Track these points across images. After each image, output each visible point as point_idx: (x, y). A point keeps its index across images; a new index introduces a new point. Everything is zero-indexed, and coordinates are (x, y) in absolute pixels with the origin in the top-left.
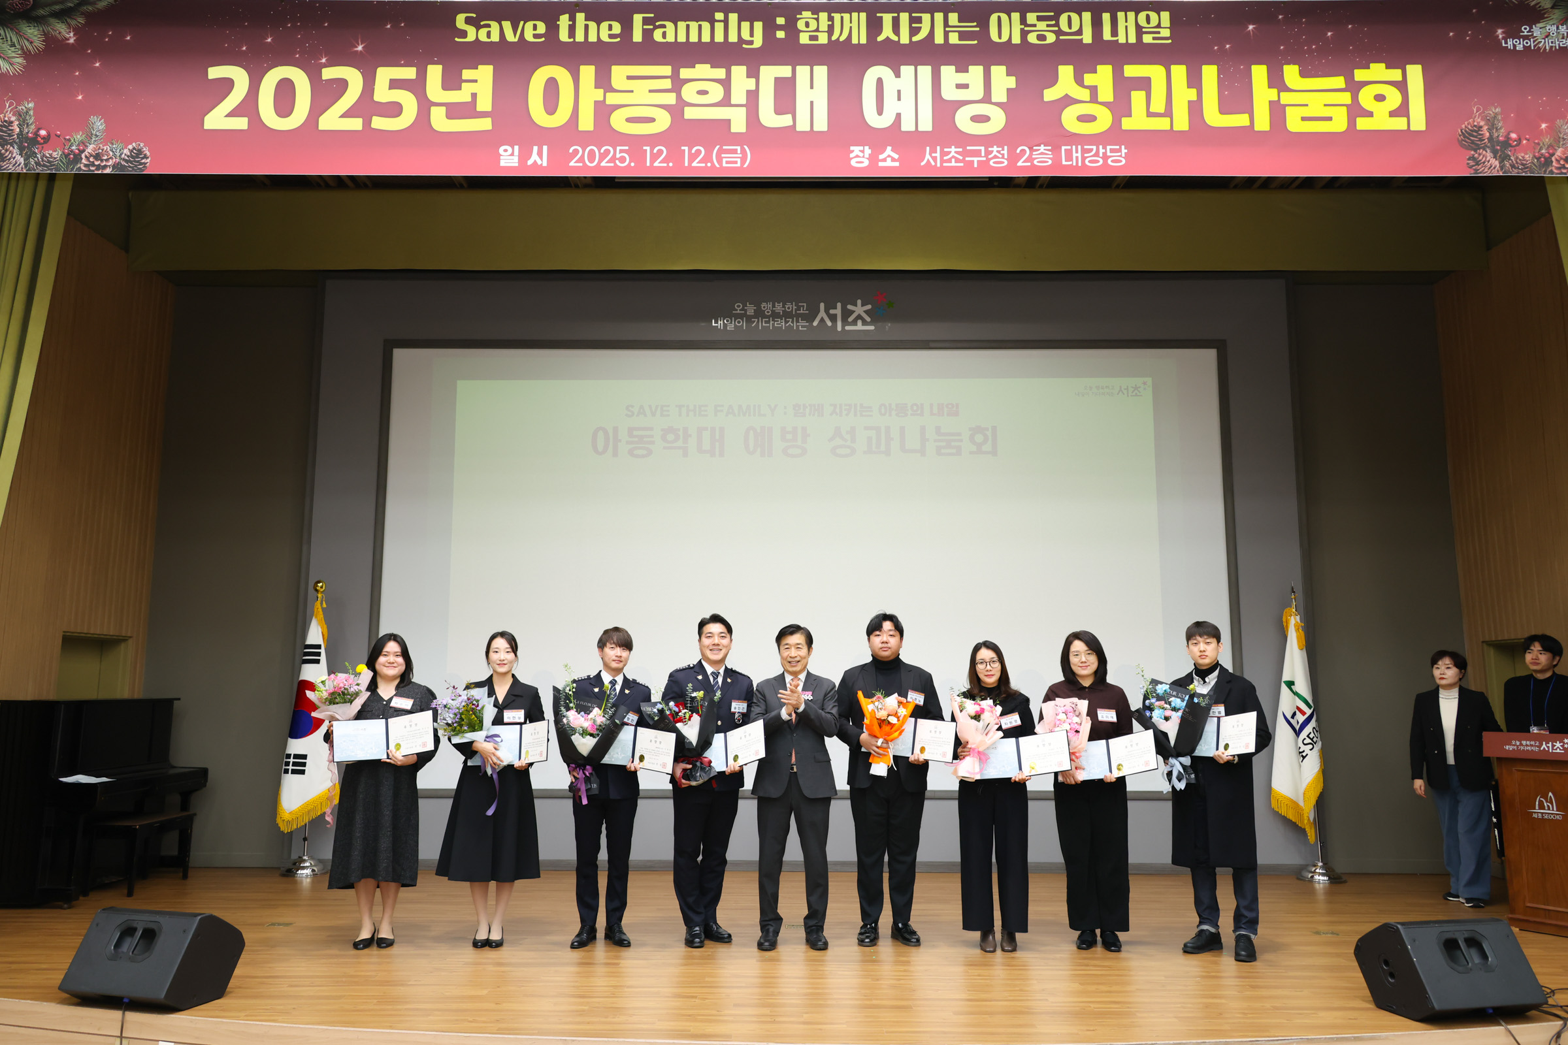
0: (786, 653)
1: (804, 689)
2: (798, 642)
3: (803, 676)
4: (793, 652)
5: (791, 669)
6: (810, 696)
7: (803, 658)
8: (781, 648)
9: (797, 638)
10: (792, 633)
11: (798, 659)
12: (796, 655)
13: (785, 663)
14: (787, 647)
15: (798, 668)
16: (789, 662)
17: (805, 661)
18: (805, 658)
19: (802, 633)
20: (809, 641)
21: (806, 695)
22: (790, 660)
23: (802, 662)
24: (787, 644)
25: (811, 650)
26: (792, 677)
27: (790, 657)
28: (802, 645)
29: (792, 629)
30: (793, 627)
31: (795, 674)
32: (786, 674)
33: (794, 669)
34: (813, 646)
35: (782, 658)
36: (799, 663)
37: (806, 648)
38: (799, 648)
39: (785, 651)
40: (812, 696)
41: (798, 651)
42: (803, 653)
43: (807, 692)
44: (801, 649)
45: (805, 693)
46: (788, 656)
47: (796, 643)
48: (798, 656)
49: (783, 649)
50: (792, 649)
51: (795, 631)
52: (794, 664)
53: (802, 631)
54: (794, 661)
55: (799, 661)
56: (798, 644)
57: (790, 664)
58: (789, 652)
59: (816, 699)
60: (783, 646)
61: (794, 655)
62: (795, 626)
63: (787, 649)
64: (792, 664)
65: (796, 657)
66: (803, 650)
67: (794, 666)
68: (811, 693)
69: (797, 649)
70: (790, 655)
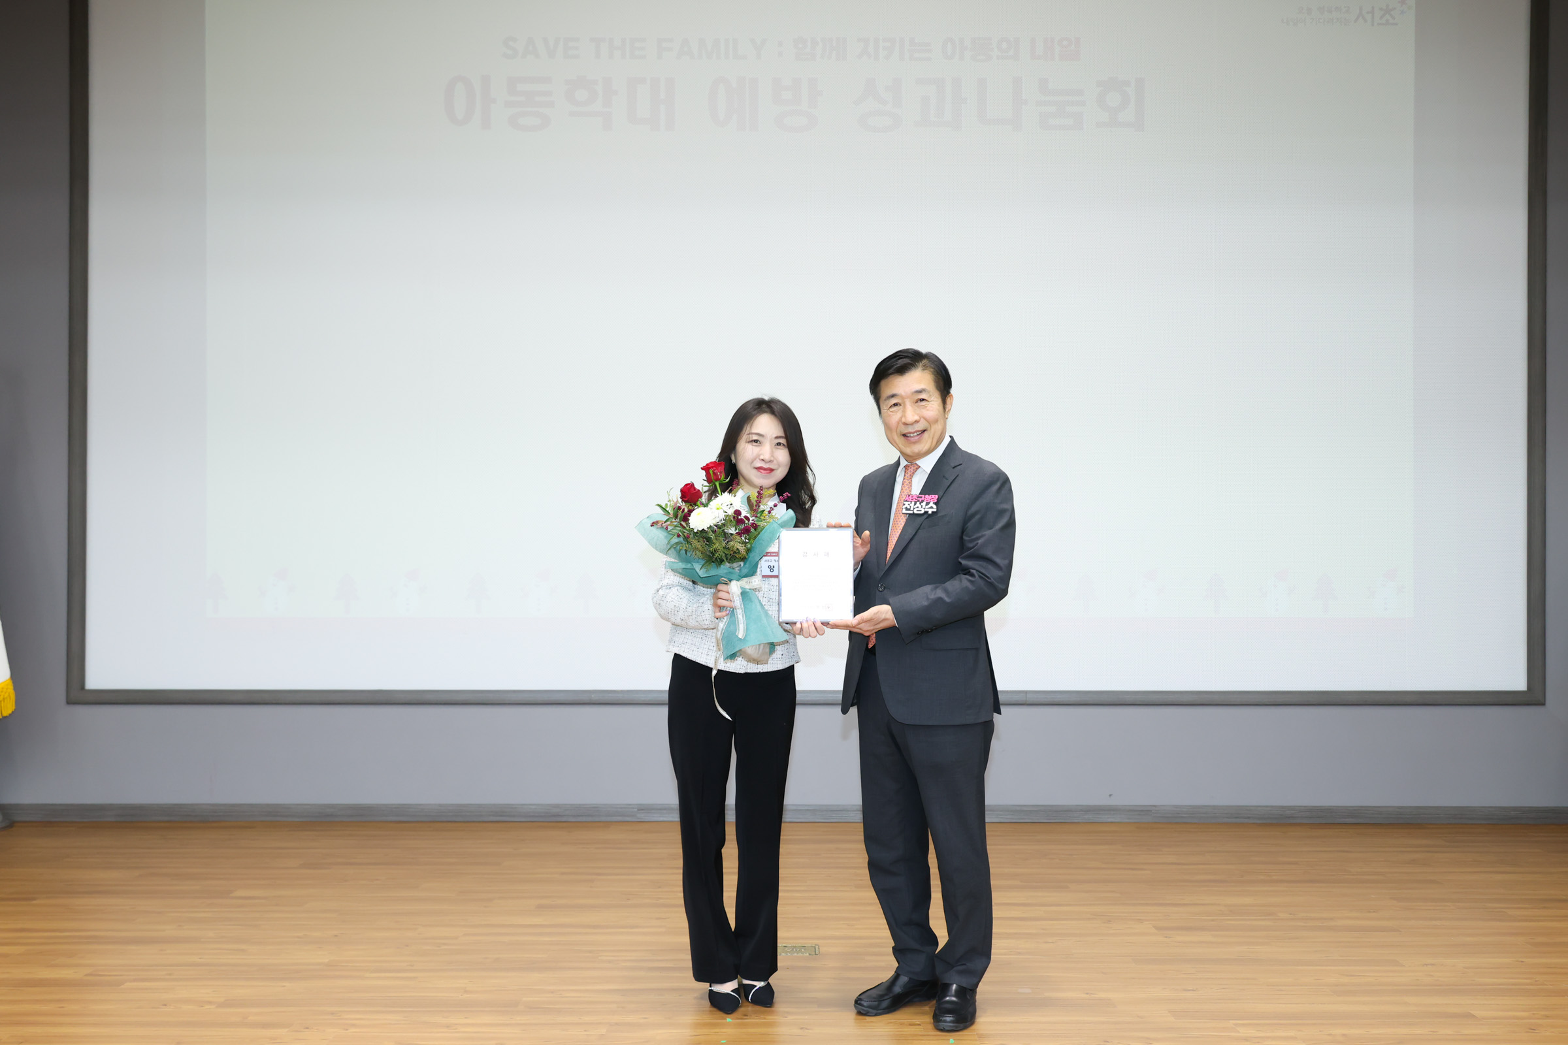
0: (895, 416)
1: (926, 490)
2: (920, 387)
3: (927, 464)
4: (911, 414)
5: (908, 451)
6: (931, 504)
7: (932, 422)
8: (884, 407)
9: (918, 380)
10: (902, 370)
11: (919, 427)
12: (916, 418)
13: (896, 437)
14: (894, 401)
15: (923, 446)
16: (904, 435)
17: (935, 428)
18: (936, 421)
19: (925, 368)
20: (944, 381)
22: (905, 430)
23: (933, 430)
24: (893, 396)
25: (948, 400)
27: (905, 424)
28: (929, 392)
29: (901, 362)
30: (906, 357)
31: (912, 461)
33: (917, 448)
35: (888, 428)
36: (926, 434)
37: (935, 399)
38: (922, 400)
39: (891, 410)
40: (935, 506)
41: (918, 407)
42: (932, 410)
43: (927, 496)
44: (926, 403)
45: (920, 500)
46: (898, 423)
47: (914, 390)
48: (922, 419)
49: (887, 406)
50: (904, 403)
51: (909, 364)
52: (912, 435)
53: (925, 361)
54: (910, 429)
55: (924, 431)
56: (920, 392)
57: (902, 438)
58: (900, 411)
59: (937, 508)
60: (885, 400)
61: (913, 416)
62: (913, 354)
63: (895, 405)
64: (908, 437)
65: (917, 422)
66: (930, 405)
67: (915, 443)
68: (937, 496)
69: (917, 402)
70: (903, 420)
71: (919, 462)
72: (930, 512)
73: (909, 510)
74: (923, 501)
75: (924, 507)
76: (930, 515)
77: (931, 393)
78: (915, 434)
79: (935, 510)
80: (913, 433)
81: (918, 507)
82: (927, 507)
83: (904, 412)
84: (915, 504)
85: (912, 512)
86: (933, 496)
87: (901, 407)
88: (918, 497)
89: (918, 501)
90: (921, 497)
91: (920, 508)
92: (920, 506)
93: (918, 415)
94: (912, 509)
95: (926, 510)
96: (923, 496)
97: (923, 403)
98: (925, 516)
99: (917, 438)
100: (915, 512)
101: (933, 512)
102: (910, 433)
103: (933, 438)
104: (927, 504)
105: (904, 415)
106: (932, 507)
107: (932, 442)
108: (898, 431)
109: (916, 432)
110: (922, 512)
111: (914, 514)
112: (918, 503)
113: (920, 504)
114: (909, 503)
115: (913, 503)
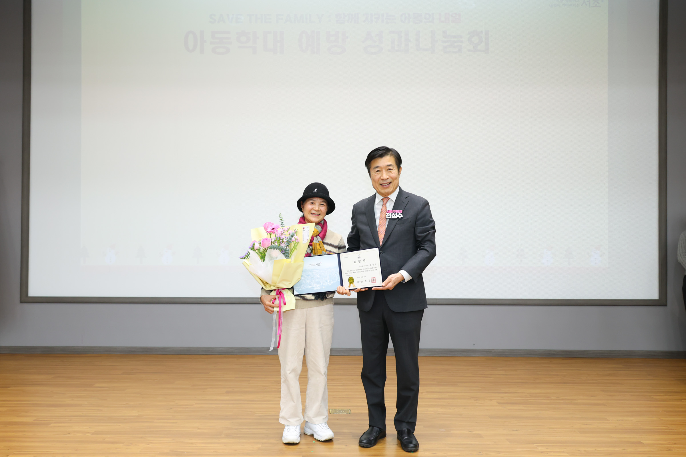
0: (377, 176)
1: (395, 207)
2: (389, 163)
3: (393, 197)
4: (385, 175)
5: (383, 191)
6: (400, 214)
7: (394, 179)
8: (372, 172)
9: (388, 160)
10: (381, 156)
11: (389, 181)
12: (388, 177)
13: (377, 185)
14: (377, 169)
15: (390, 190)
16: (381, 185)
17: (395, 182)
18: (396, 179)
19: (391, 155)
20: (399, 161)
21: (396, 214)
22: (382, 182)
23: (394, 183)
24: (377, 167)
26: (382, 198)
27: (382, 180)
28: (393, 166)
29: (381, 152)
30: (383, 150)
31: (386, 197)
32: (377, 194)
33: (387, 191)
34: (402, 166)
35: (374, 181)
36: (391, 185)
37: (396, 169)
38: (390, 169)
39: (376, 173)
40: (402, 215)
41: (388, 172)
42: (395, 174)
43: (397, 210)
44: (392, 170)
45: (394, 212)
46: (379, 179)
47: (387, 165)
48: (390, 178)
49: (374, 171)
50: (382, 170)
51: (384, 153)
52: (385, 185)
53: (391, 152)
54: (384, 182)
55: (390, 183)
56: (389, 166)
57: (381, 186)
58: (380, 174)
59: (403, 216)
60: (374, 169)
61: (386, 176)
62: (385, 148)
63: (378, 171)
64: (383, 185)
65: (388, 179)
66: (394, 172)
67: (386, 188)
68: (402, 211)
69: (388, 170)
70: (382, 178)
71: (389, 197)
72: (400, 218)
73: (390, 217)
74: (395, 213)
75: (396, 215)
76: (400, 219)
77: (394, 166)
78: (387, 184)
79: (402, 217)
80: (386, 184)
81: (393, 216)
82: (398, 215)
83: (382, 174)
84: (392, 214)
85: (391, 218)
86: (400, 210)
87: (380, 172)
88: (393, 211)
89: (393, 213)
90: (394, 211)
91: (395, 216)
92: (394, 215)
93: (388, 175)
94: (391, 216)
95: (398, 217)
96: (395, 210)
97: (390, 171)
98: (398, 219)
99: (387, 186)
100: (393, 217)
101: (401, 218)
102: (384, 184)
103: (394, 186)
104: (398, 214)
105: (382, 176)
106: (400, 216)
107: (394, 188)
108: (379, 182)
109: (387, 183)
110: (396, 218)
111: (392, 219)
112: (393, 214)
113: (394, 214)
114: (389, 214)
115: (391, 214)
